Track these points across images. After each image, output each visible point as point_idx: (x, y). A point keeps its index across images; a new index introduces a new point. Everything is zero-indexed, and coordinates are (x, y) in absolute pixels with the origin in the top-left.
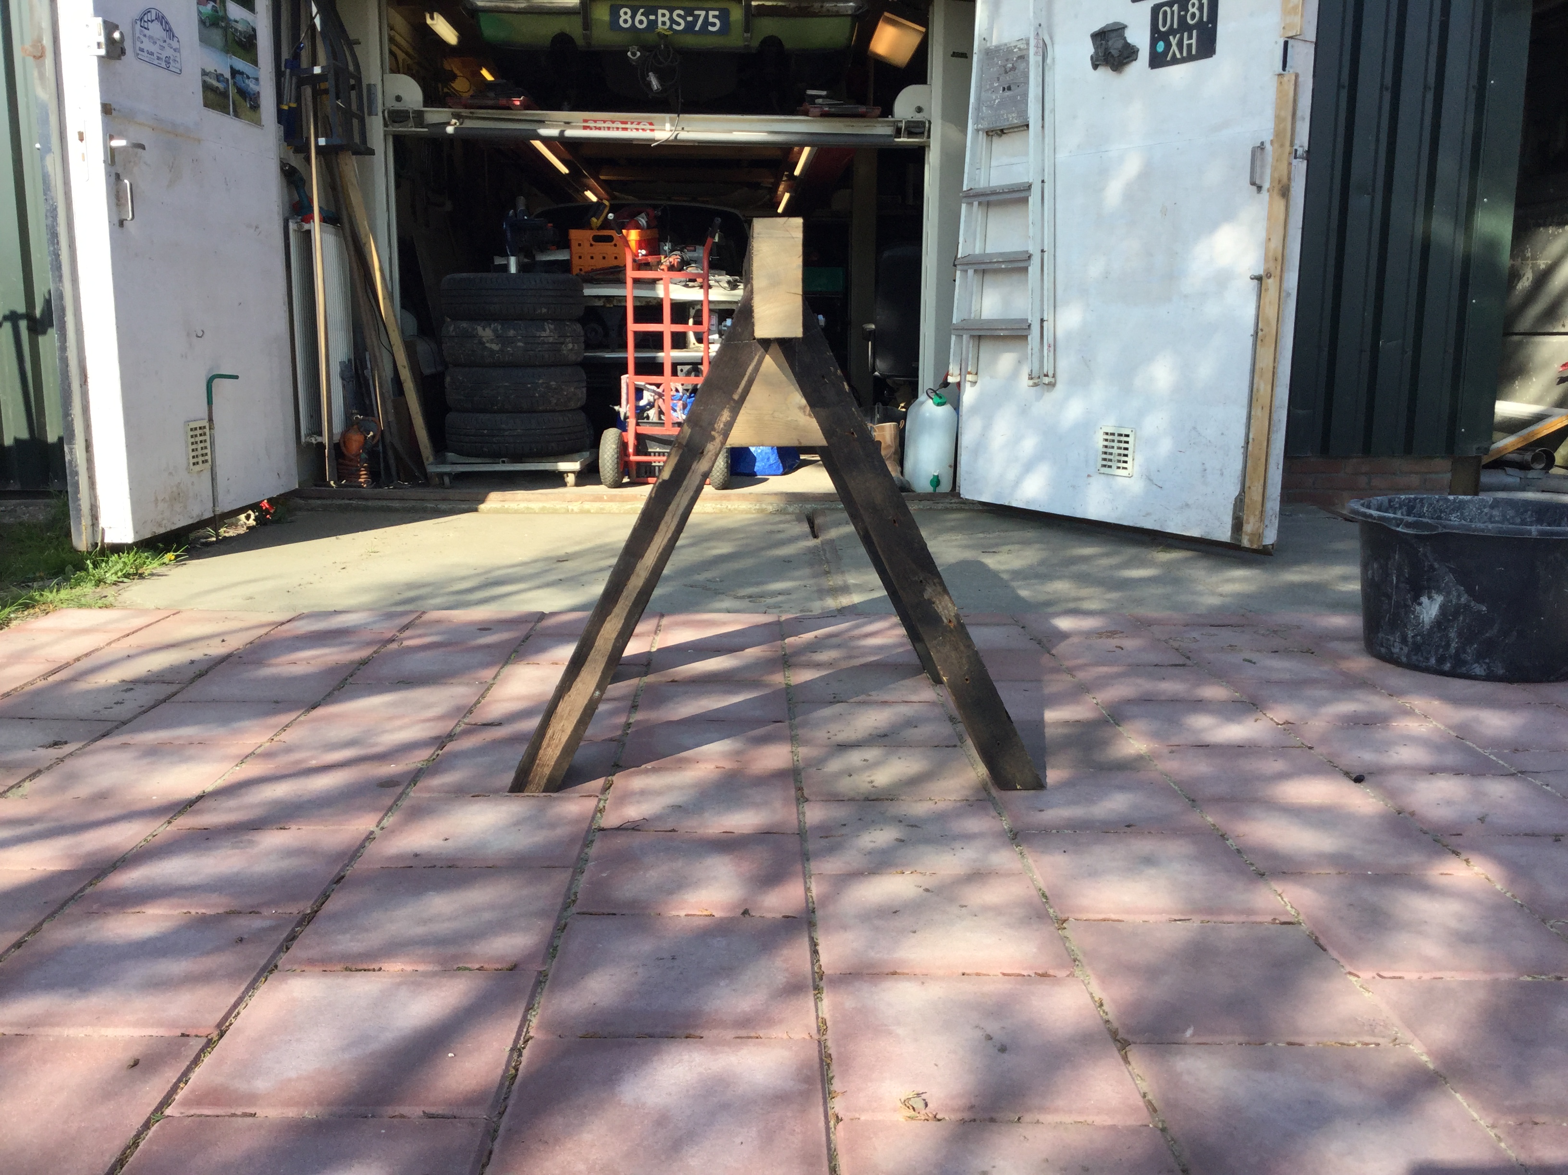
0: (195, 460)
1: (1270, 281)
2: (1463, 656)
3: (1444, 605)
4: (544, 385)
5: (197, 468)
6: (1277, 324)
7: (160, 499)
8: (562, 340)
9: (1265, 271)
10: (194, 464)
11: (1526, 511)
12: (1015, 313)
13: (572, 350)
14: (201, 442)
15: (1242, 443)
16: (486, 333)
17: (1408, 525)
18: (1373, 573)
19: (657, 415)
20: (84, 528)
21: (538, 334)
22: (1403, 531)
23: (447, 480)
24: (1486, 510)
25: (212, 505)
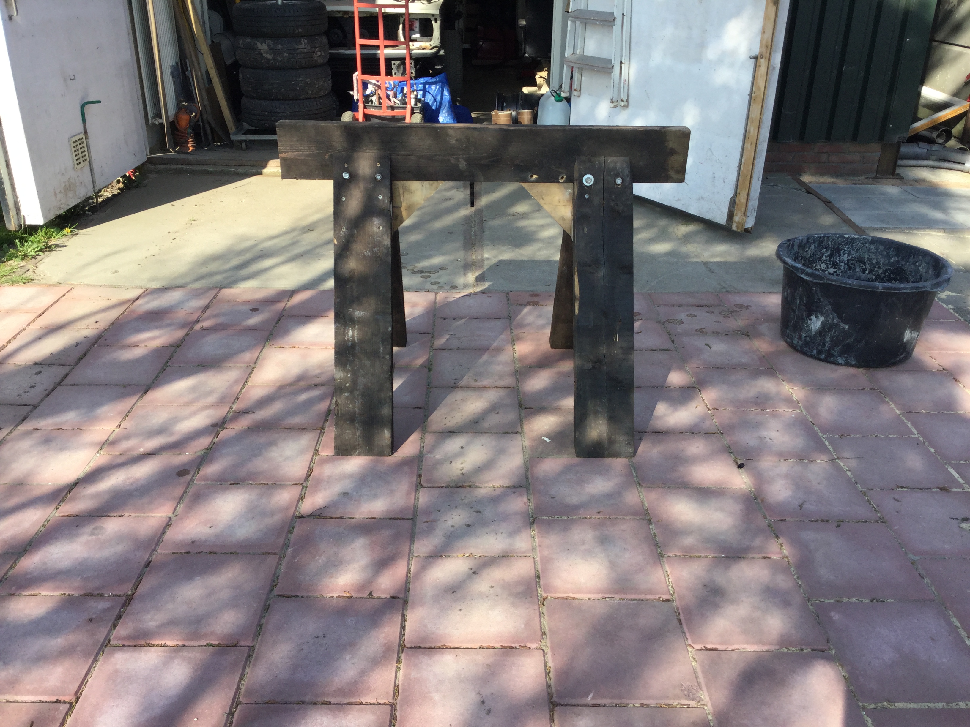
0: (78, 162)
1: (762, 60)
2: (832, 352)
3: (824, 322)
4: (303, 82)
5: (80, 166)
6: (764, 90)
7: (57, 192)
8: (313, 49)
9: (760, 53)
10: (78, 164)
11: (890, 248)
12: (604, 55)
13: (320, 56)
14: (81, 148)
15: (737, 165)
16: (263, 47)
17: (808, 274)
18: (787, 294)
19: (377, 101)
20: (12, 217)
21: (297, 47)
22: (805, 278)
23: (244, 145)
24: (867, 245)
25: (92, 187)
